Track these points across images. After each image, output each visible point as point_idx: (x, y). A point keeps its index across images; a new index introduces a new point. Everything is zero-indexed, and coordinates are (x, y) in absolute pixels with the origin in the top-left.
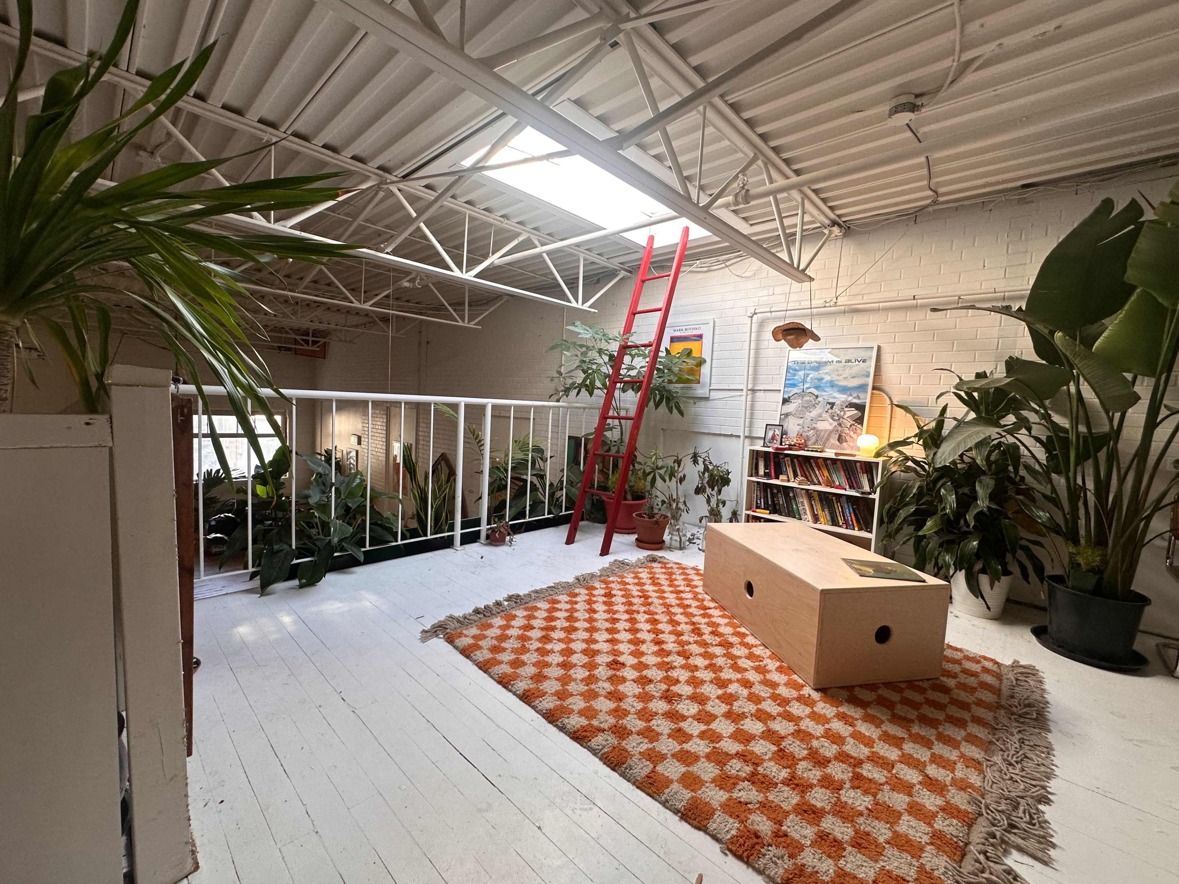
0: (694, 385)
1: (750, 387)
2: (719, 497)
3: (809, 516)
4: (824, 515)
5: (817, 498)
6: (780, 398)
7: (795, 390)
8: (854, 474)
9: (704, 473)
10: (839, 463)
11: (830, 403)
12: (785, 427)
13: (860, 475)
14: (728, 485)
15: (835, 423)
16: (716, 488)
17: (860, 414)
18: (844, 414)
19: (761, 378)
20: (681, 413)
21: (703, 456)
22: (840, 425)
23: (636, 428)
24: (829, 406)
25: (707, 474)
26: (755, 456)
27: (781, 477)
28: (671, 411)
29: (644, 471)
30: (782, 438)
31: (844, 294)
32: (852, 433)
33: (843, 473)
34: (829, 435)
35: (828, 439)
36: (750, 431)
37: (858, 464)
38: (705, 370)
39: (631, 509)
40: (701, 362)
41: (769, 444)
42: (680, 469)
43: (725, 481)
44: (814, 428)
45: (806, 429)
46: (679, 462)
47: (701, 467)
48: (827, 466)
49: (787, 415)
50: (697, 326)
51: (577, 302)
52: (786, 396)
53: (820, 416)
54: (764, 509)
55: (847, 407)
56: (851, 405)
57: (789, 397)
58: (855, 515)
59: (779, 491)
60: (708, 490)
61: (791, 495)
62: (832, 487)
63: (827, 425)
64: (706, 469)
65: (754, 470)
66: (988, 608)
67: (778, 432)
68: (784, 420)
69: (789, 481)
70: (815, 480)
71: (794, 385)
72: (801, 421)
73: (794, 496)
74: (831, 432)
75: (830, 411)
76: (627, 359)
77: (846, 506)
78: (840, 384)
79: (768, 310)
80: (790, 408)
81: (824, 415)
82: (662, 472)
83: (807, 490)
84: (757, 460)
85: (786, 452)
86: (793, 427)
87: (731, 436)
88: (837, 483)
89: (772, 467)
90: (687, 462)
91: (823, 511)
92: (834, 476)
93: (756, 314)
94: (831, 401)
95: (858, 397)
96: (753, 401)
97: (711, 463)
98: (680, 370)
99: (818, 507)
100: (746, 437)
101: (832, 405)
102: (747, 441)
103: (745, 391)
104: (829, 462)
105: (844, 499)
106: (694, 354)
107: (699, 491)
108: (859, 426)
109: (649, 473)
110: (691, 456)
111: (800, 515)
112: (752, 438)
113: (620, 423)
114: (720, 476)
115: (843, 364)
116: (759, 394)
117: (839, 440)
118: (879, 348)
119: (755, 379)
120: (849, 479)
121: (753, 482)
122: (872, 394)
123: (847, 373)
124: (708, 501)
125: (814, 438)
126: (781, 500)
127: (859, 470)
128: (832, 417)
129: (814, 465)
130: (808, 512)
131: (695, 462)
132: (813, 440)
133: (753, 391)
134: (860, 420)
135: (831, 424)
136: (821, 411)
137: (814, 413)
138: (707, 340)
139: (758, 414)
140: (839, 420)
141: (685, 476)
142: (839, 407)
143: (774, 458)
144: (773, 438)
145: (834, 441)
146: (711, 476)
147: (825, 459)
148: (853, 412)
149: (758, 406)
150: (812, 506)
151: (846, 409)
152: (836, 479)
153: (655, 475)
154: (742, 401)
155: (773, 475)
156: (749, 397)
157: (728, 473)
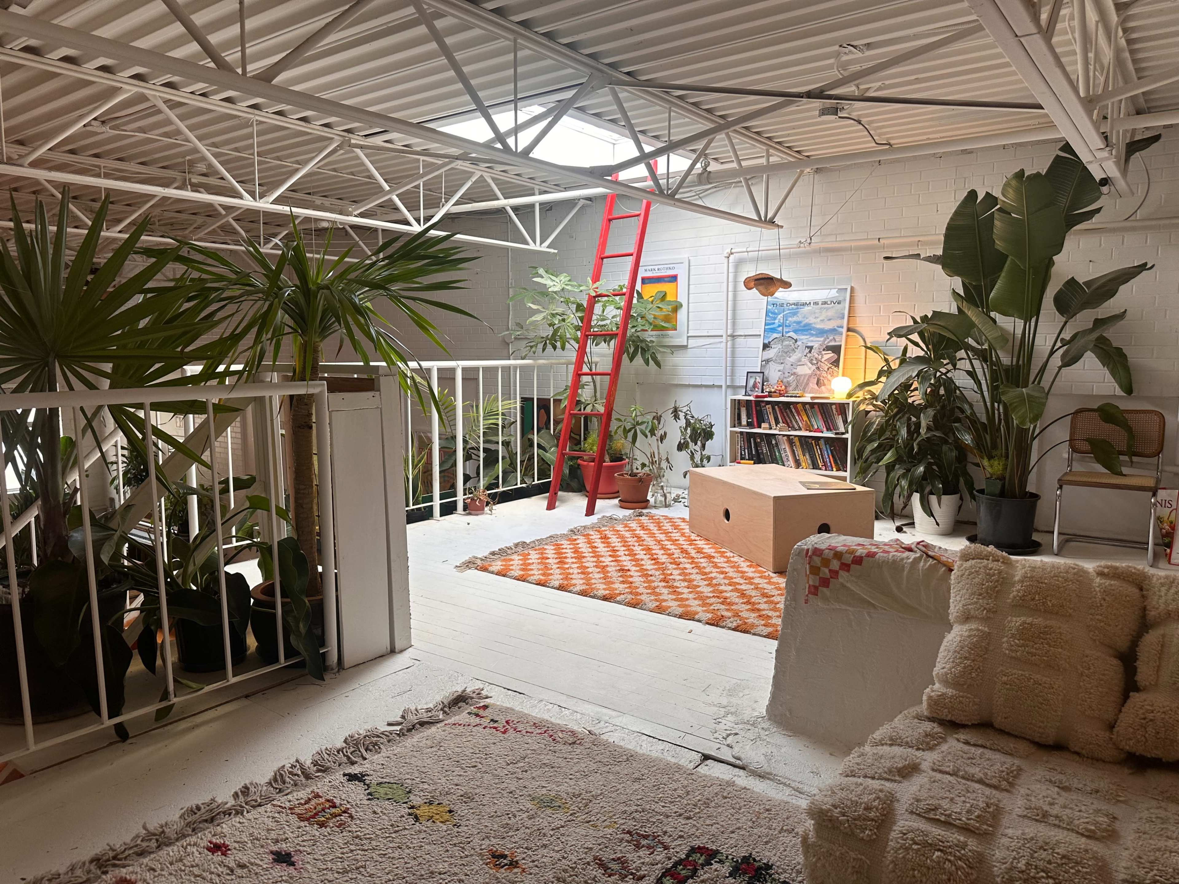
0: (670, 333)
1: (730, 332)
2: (704, 453)
3: (791, 462)
4: (805, 459)
5: (798, 444)
6: (759, 343)
7: (775, 335)
8: (830, 416)
9: (686, 429)
10: (816, 406)
11: (808, 347)
12: (766, 373)
13: (836, 417)
14: (711, 438)
15: (814, 367)
16: (699, 443)
17: (836, 357)
18: (822, 357)
19: (740, 322)
20: (658, 364)
21: (685, 409)
22: (818, 368)
23: (613, 383)
24: (807, 350)
25: (689, 431)
26: (737, 405)
27: (763, 425)
28: (647, 363)
29: (625, 427)
30: (763, 385)
31: (818, 233)
32: (829, 377)
33: (820, 417)
34: (808, 380)
35: (807, 384)
36: (732, 380)
37: (834, 407)
38: (682, 315)
39: (612, 470)
40: (677, 307)
41: (750, 393)
42: (661, 426)
43: (708, 435)
44: (794, 374)
45: (787, 375)
46: (658, 418)
47: (682, 422)
48: (805, 410)
49: (767, 361)
50: (671, 266)
51: (535, 243)
52: (766, 342)
53: (800, 361)
54: (749, 460)
55: (824, 350)
56: (828, 348)
57: (769, 343)
58: (833, 456)
59: (762, 440)
60: (691, 445)
61: (774, 442)
62: (811, 431)
63: (806, 370)
64: (688, 424)
65: (736, 420)
66: (938, 524)
67: (759, 380)
68: (765, 366)
69: (771, 428)
70: (796, 426)
71: (773, 330)
72: (781, 367)
73: (777, 444)
74: (810, 376)
75: (809, 355)
76: (598, 309)
77: (824, 448)
78: (818, 326)
79: (745, 250)
80: (770, 353)
81: (803, 360)
82: (643, 427)
83: (788, 436)
84: (739, 409)
85: (766, 399)
86: (774, 373)
87: (713, 386)
88: (816, 427)
89: (755, 416)
90: (668, 417)
91: (804, 455)
92: (813, 420)
93: (732, 254)
94: (810, 344)
95: (834, 340)
96: (733, 347)
97: (693, 417)
98: (655, 318)
99: (799, 452)
100: (728, 387)
101: (811, 348)
102: (729, 391)
103: (724, 337)
104: (807, 406)
105: (822, 442)
106: (669, 298)
107: (681, 447)
108: (836, 369)
109: (630, 430)
110: (671, 411)
111: (783, 462)
112: (734, 388)
113: (593, 379)
114: (703, 429)
115: (820, 306)
116: (739, 340)
117: (817, 384)
118: (852, 289)
119: (734, 324)
120: (826, 422)
121: (737, 433)
122: (847, 336)
123: (824, 315)
124: (692, 457)
125: (795, 383)
126: (765, 449)
127: (834, 411)
128: (811, 361)
129: (793, 410)
130: (790, 458)
131: (676, 417)
132: (794, 385)
133: (733, 337)
134: (836, 363)
135: (810, 369)
136: (800, 355)
137: (794, 358)
138: (682, 281)
139: (739, 361)
140: (817, 363)
141: (665, 433)
142: (817, 350)
143: (756, 406)
144: (755, 386)
145: (813, 385)
146: (694, 430)
147: (804, 404)
148: (830, 355)
149: (739, 352)
150: (793, 452)
151: (824, 352)
152: (814, 423)
153: (636, 432)
154: (721, 348)
155: (755, 424)
156: (729, 344)
157: (712, 426)
